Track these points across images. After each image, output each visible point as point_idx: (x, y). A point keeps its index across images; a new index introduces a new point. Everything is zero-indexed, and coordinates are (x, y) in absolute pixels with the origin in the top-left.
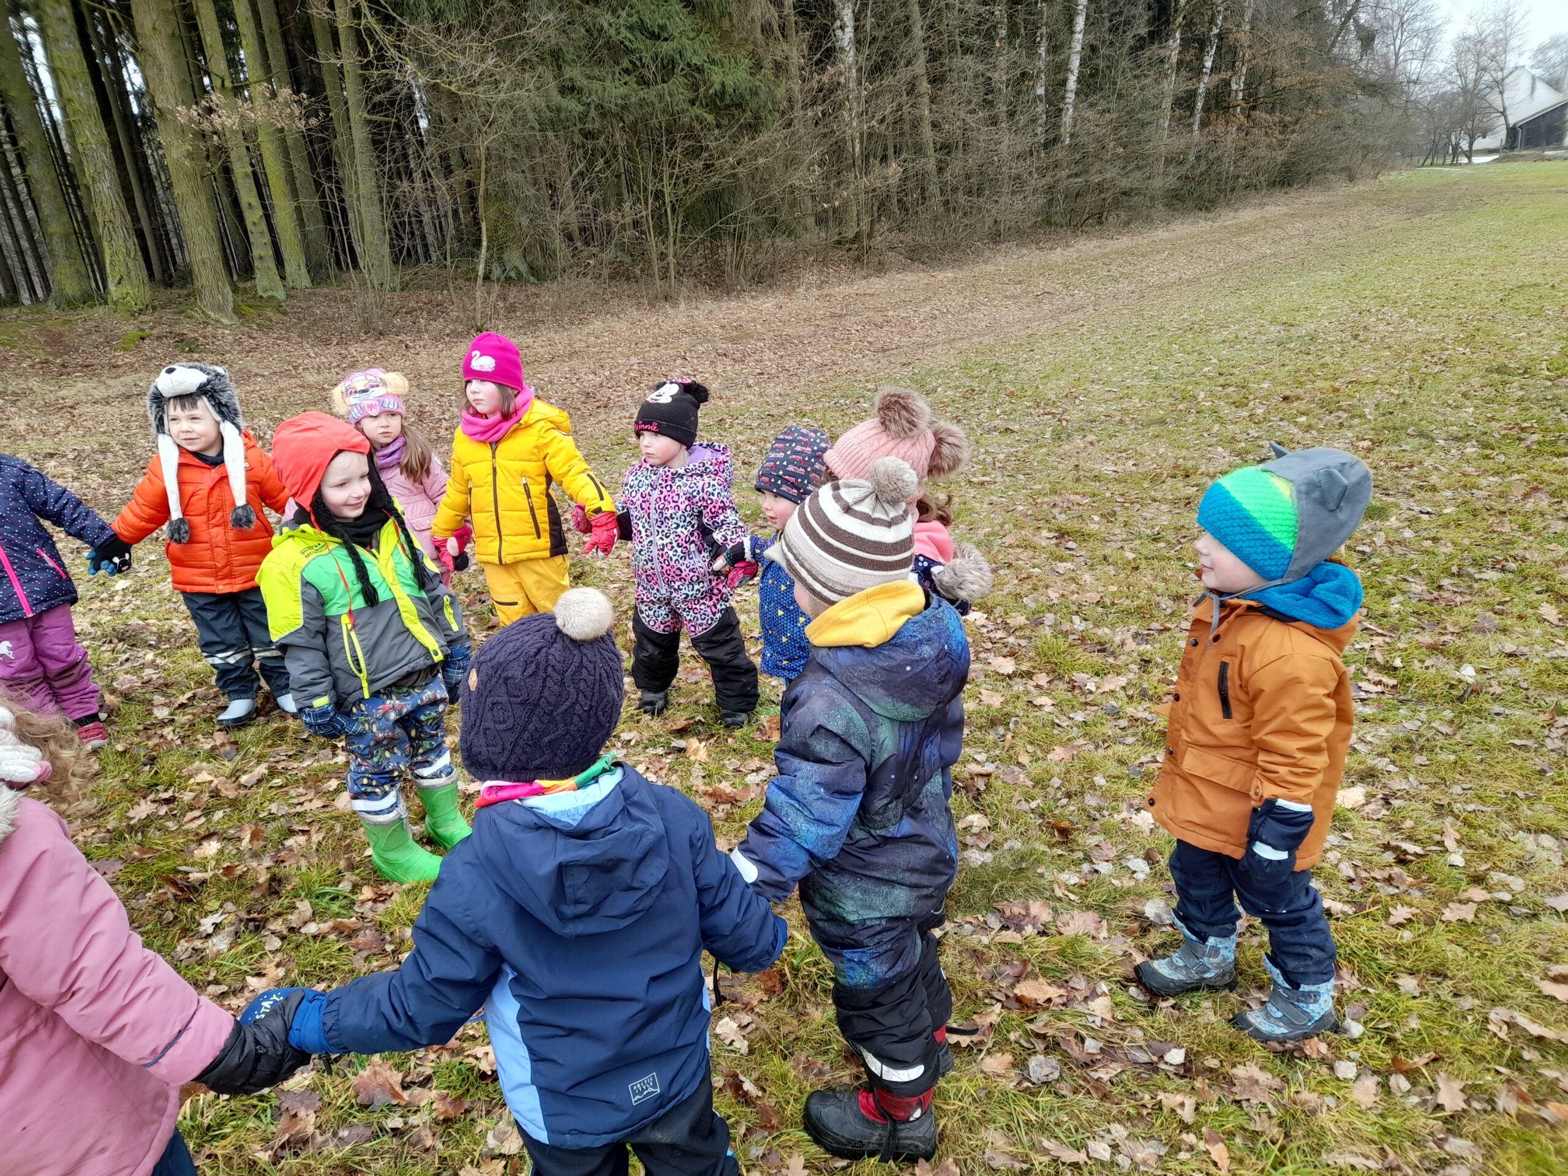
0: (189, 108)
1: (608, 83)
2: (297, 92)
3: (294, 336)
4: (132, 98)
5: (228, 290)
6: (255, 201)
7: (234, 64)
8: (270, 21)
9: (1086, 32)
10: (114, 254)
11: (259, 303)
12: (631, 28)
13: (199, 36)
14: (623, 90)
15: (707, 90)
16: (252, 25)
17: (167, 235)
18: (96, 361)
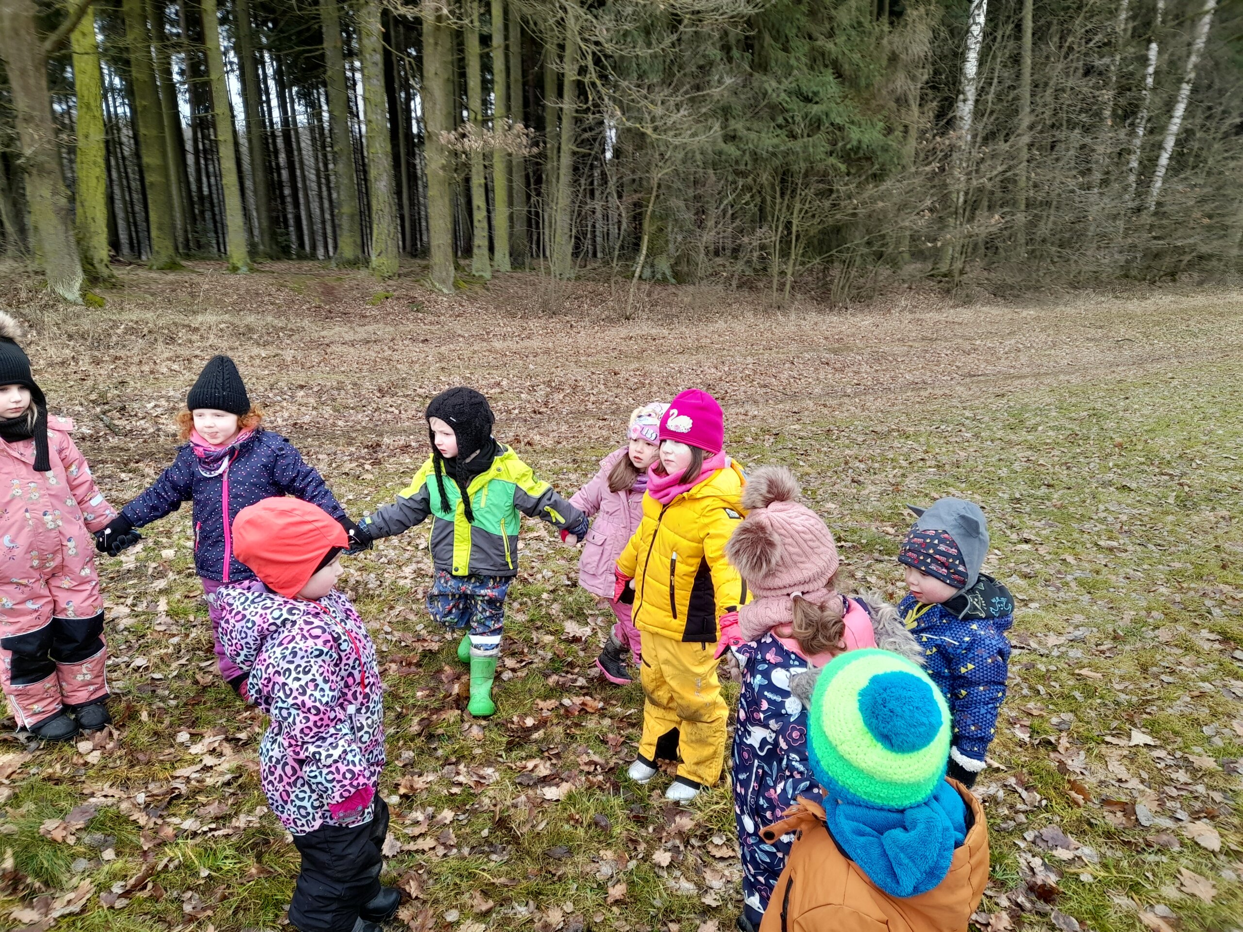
0: (449, 132)
1: (763, 135)
2: (527, 127)
3: (492, 309)
4: (414, 122)
5: (452, 268)
6: (483, 205)
7: (485, 103)
8: (516, 73)
9: (1184, 118)
10: (379, 234)
11: (472, 279)
12: (789, 93)
13: (465, 82)
14: (776, 141)
15: (845, 145)
16: (504, 75)
17: (420, 219)
18: (352, 311)
